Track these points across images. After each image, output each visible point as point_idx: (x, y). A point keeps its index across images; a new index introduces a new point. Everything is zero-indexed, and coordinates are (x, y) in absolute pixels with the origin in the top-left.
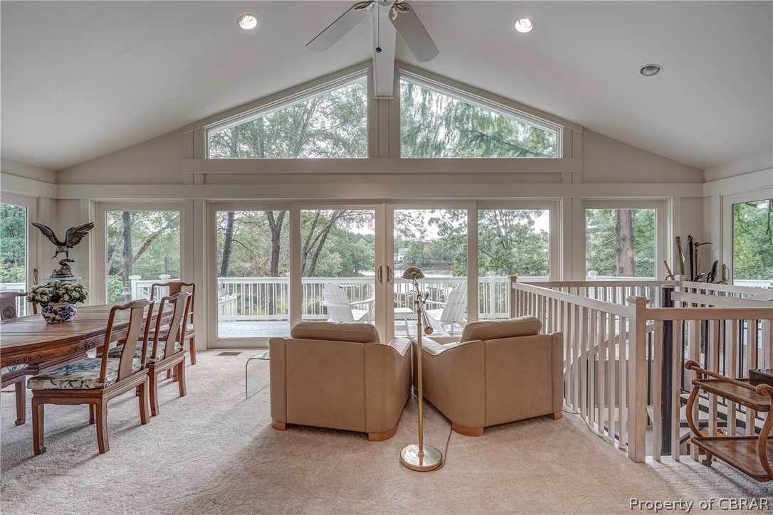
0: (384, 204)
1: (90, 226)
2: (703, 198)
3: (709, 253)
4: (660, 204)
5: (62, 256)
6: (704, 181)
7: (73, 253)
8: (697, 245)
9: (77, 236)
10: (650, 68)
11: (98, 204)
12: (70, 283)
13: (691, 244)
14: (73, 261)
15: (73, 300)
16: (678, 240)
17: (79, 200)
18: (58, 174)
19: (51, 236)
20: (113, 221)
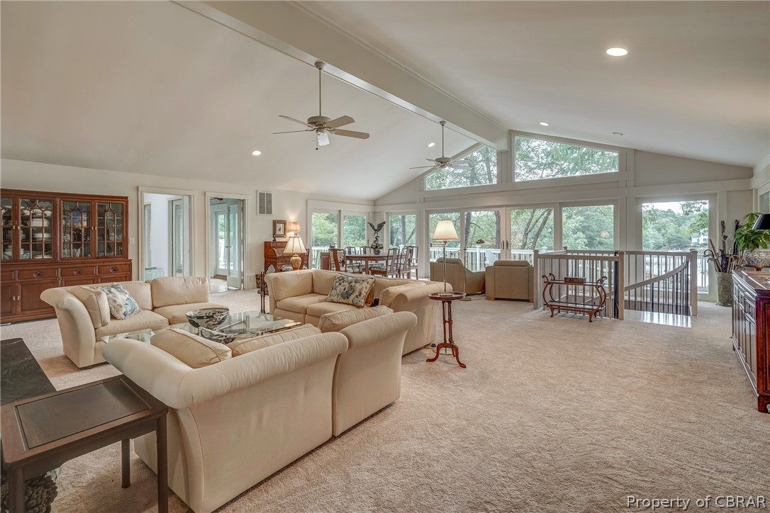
0: (505, 208)
1: (384, 223)
2: (751, 190)
4: (713, 197)
5: (376, 235)
6: (751, 177)
7: (379, 234)
9: (381, 226)
11: (387, 213)
12: (380, 243)
14: (379, 237)
15: (380, 248)
16: (722, 223)
17: (381, 212)
18: (375, 202)
19: (373, 227)
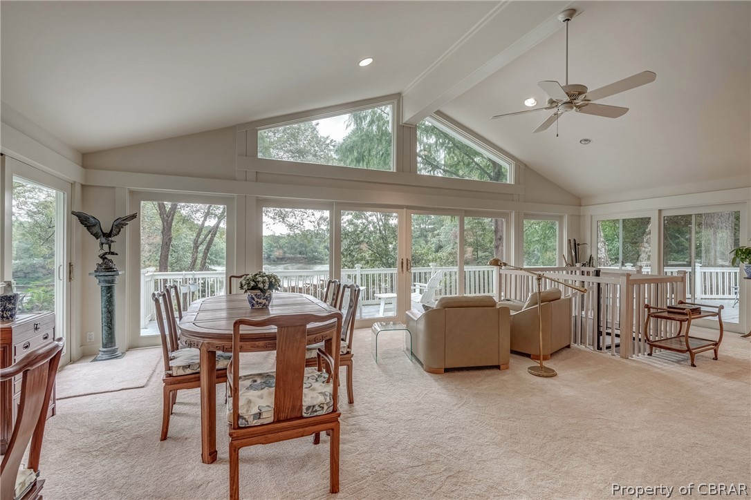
0: (405, 210)
1: (133, 217)
2: (580, 216)
3: (584, 251)
4: (560, 218)
6: (581, 206)
8: (578, 245)
10: (586, 140)
13: (575, 244)
14: (117, 254)
16: (569, 241)
17: (114, 187)
18: (84, 157)
20: (149, 210)
